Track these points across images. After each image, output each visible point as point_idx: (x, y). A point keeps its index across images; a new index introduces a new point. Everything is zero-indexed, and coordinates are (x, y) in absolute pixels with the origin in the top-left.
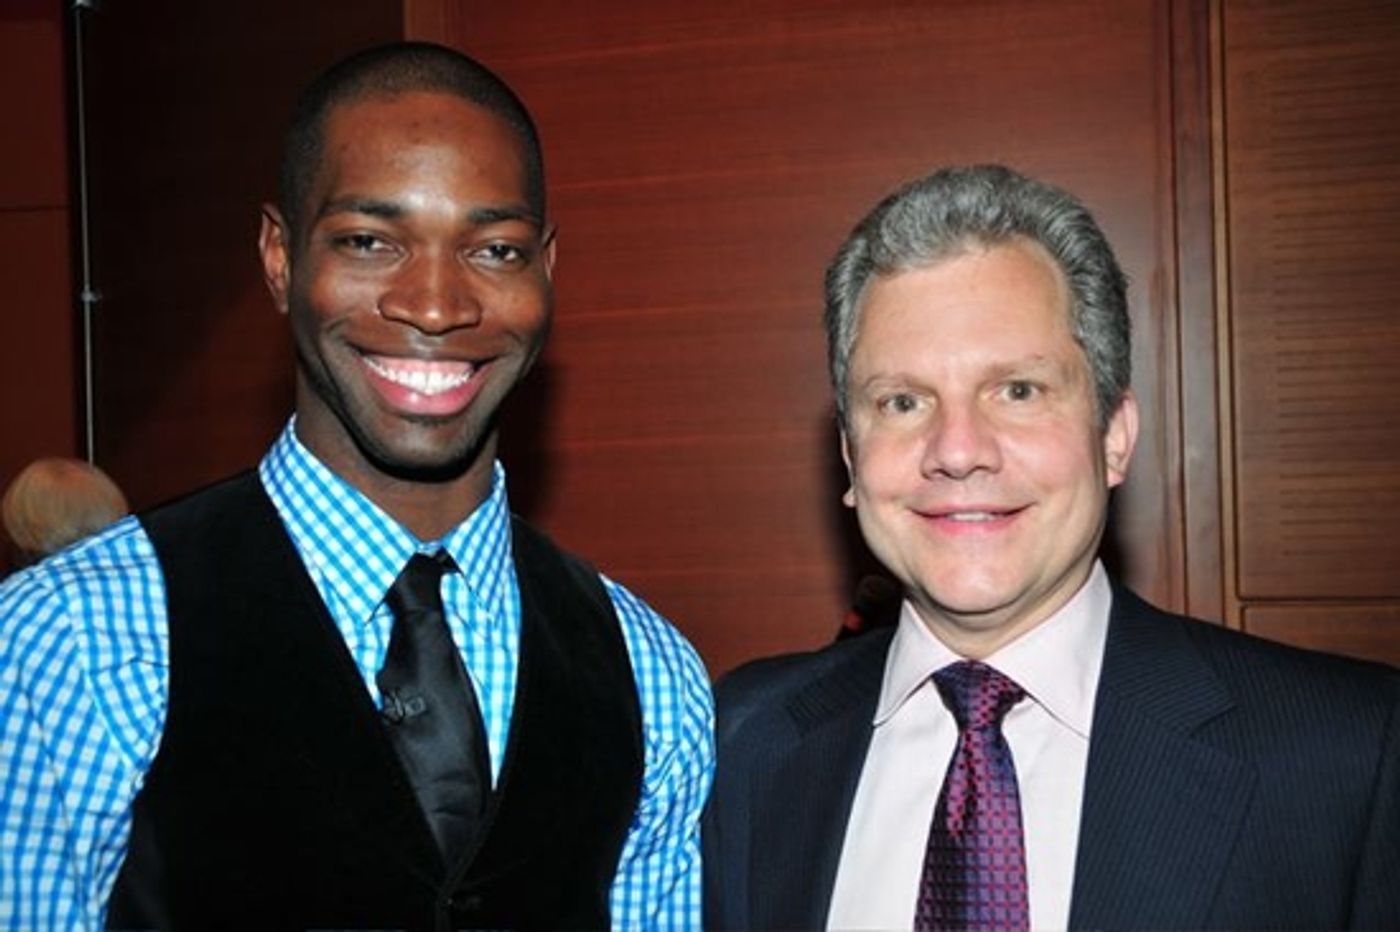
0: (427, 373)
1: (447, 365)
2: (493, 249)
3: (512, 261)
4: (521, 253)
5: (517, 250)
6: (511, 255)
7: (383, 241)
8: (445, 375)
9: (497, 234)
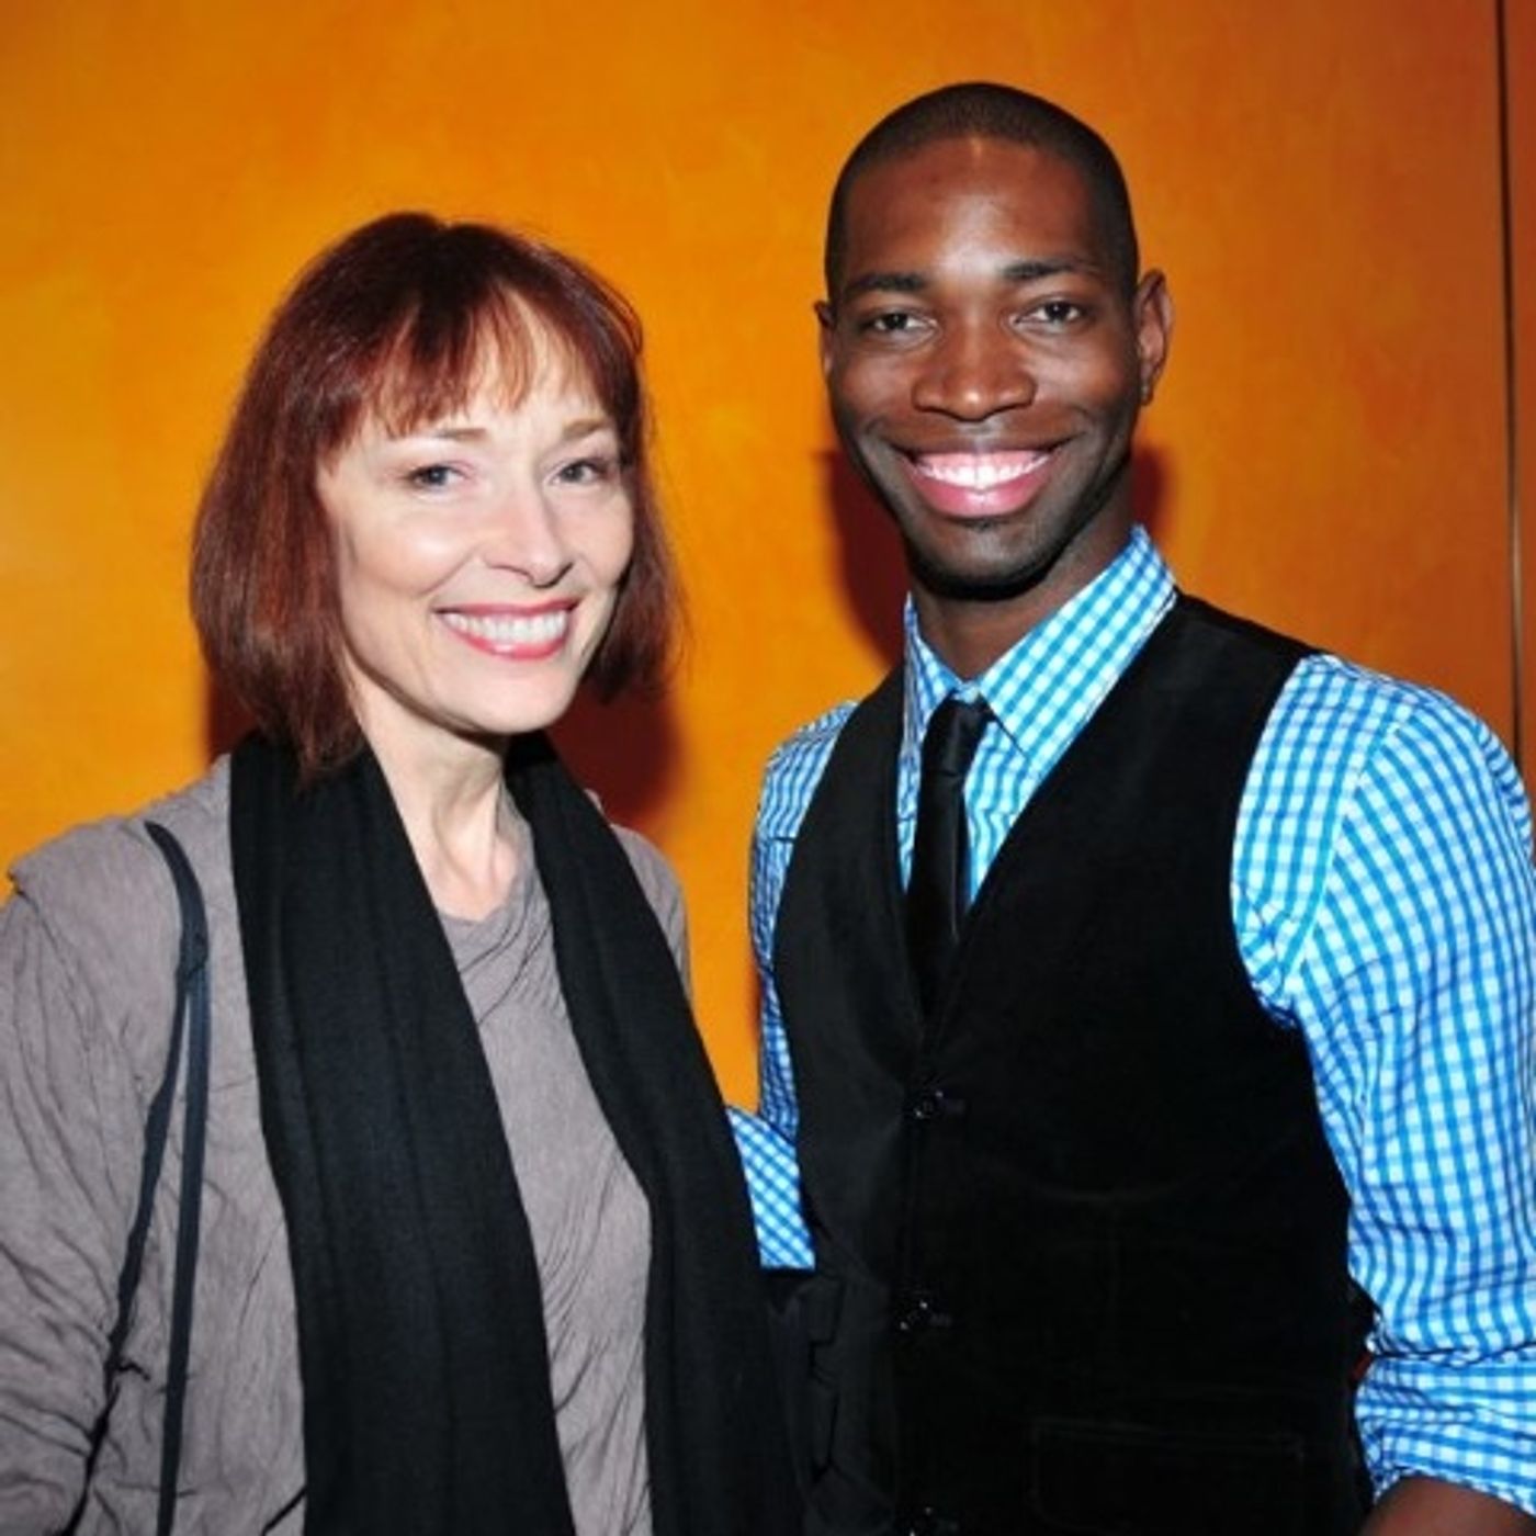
0: (976, 466)
1: (998, 457)
2: (1049, 309)
3: (1073, 321)
4: (1085, 311)
5: (1078, 307)
6: (1073, 314)
7: (916, 318)
8: (998, 469)
9: (1051, 287)
